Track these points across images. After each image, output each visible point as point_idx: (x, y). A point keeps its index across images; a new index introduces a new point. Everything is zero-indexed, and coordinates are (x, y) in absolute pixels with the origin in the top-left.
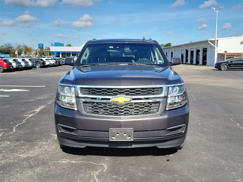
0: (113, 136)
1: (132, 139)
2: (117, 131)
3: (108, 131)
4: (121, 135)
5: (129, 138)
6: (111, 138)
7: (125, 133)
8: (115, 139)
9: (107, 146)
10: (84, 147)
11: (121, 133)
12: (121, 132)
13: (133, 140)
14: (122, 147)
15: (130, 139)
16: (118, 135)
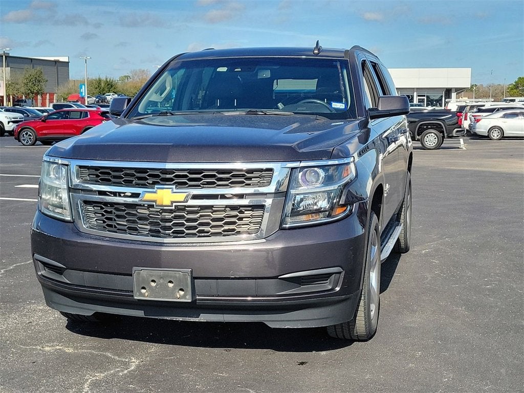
0: (144, 288)
1: (187, 297)
2: (151, 276)
3: (131, 275)
4: (161, 284)
5: (180, 295)
6: (137, 291)
7: (170, 282)
8: (146, 294)
9: (140, 313)
10: (90, 314)
11: (161, 281)
12: (161, 278)
13: (190, 301)
14: (175, 319)
15: (184, 296)
16: (153, 284)
